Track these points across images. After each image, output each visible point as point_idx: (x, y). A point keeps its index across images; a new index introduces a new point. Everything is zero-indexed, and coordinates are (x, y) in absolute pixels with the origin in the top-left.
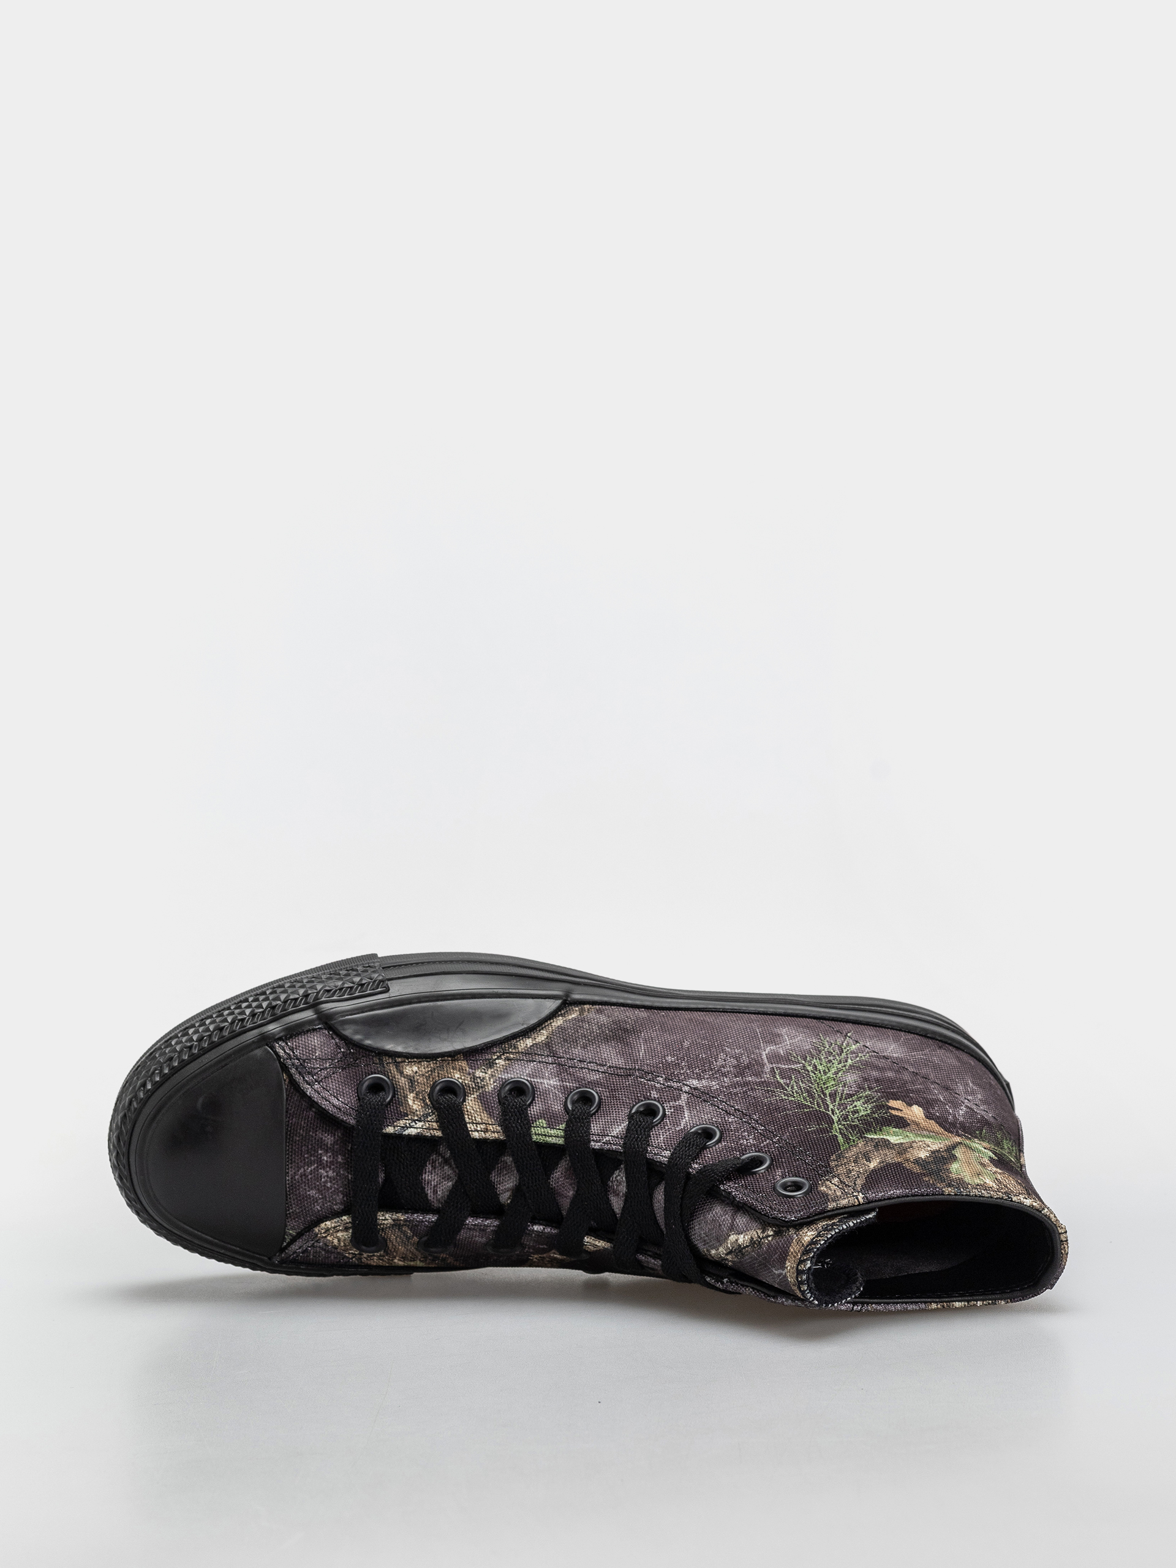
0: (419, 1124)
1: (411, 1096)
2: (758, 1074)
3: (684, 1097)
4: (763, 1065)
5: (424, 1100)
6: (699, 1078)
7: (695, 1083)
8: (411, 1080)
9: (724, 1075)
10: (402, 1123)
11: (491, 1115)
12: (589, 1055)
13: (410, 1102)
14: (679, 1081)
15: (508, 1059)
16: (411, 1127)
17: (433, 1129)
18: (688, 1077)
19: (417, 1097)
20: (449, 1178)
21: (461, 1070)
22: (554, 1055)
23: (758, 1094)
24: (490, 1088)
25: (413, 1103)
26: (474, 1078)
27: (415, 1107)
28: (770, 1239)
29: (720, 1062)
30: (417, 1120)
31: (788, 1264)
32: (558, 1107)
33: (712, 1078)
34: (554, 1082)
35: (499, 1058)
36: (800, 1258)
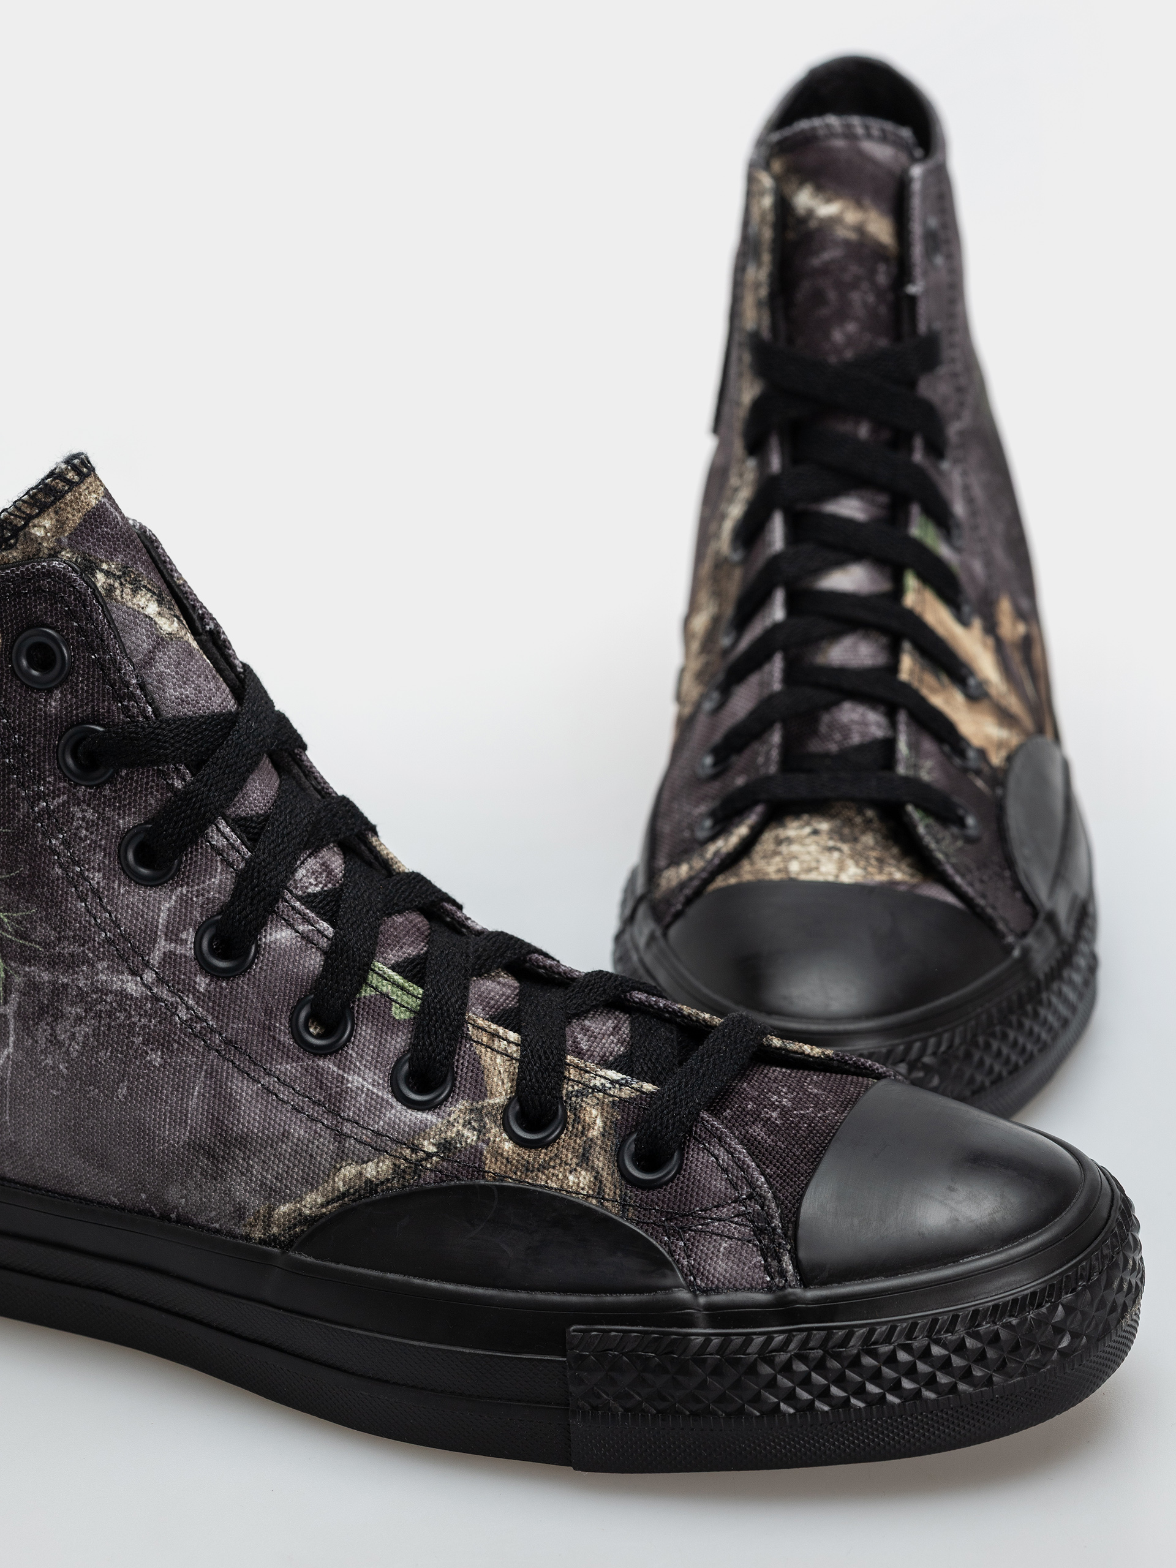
0: (598, 1082)
1: (594, 1133)
2: (33, 987)
3: (156, 958)
4: (20, 1015)
5: (577, 1119)
6: (122, 994)
7: (132, 987)
8: (584, 1159)
9: (82, 995)
10: (626, 1093)
11: (477, 1059)
12: (284, 1116)
13: (599, 1123)
14: (156, 999)
15: (415, 1149)
16: (612, 1082)
17: (576, 1067)
18: (138, 1003)
19: (587, 1127)
20: (585, 1030)
21: (497, 1154)
22: (340, 1136)
23: (43, 931)
24: (462, 1104)
25: (595, 1118)
26: (481, 1130)
27: (594, 1112)
28: (105, 566)
29: (83, 1030)
30: (600, 1091)
31: (94, 503)
32: (365, 1032)
33: (104, 991)
34: (354, 1080)
35: (429, 1155)
36: (70, 490)
